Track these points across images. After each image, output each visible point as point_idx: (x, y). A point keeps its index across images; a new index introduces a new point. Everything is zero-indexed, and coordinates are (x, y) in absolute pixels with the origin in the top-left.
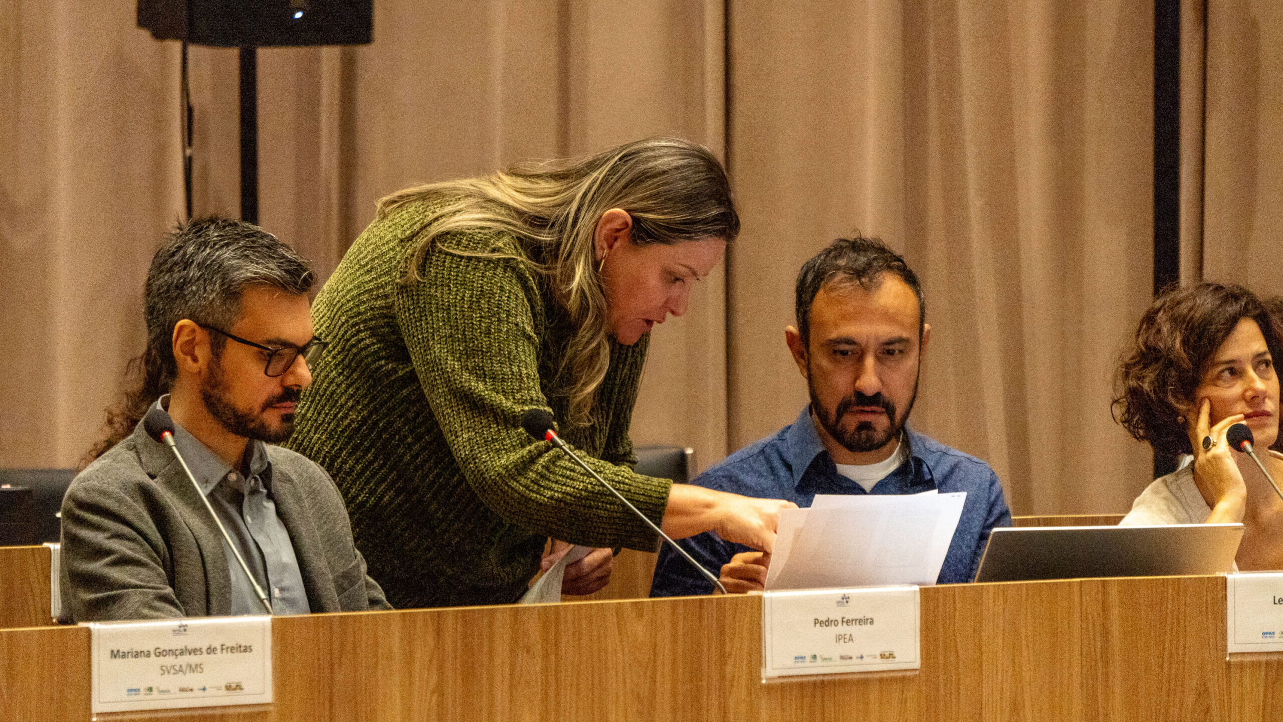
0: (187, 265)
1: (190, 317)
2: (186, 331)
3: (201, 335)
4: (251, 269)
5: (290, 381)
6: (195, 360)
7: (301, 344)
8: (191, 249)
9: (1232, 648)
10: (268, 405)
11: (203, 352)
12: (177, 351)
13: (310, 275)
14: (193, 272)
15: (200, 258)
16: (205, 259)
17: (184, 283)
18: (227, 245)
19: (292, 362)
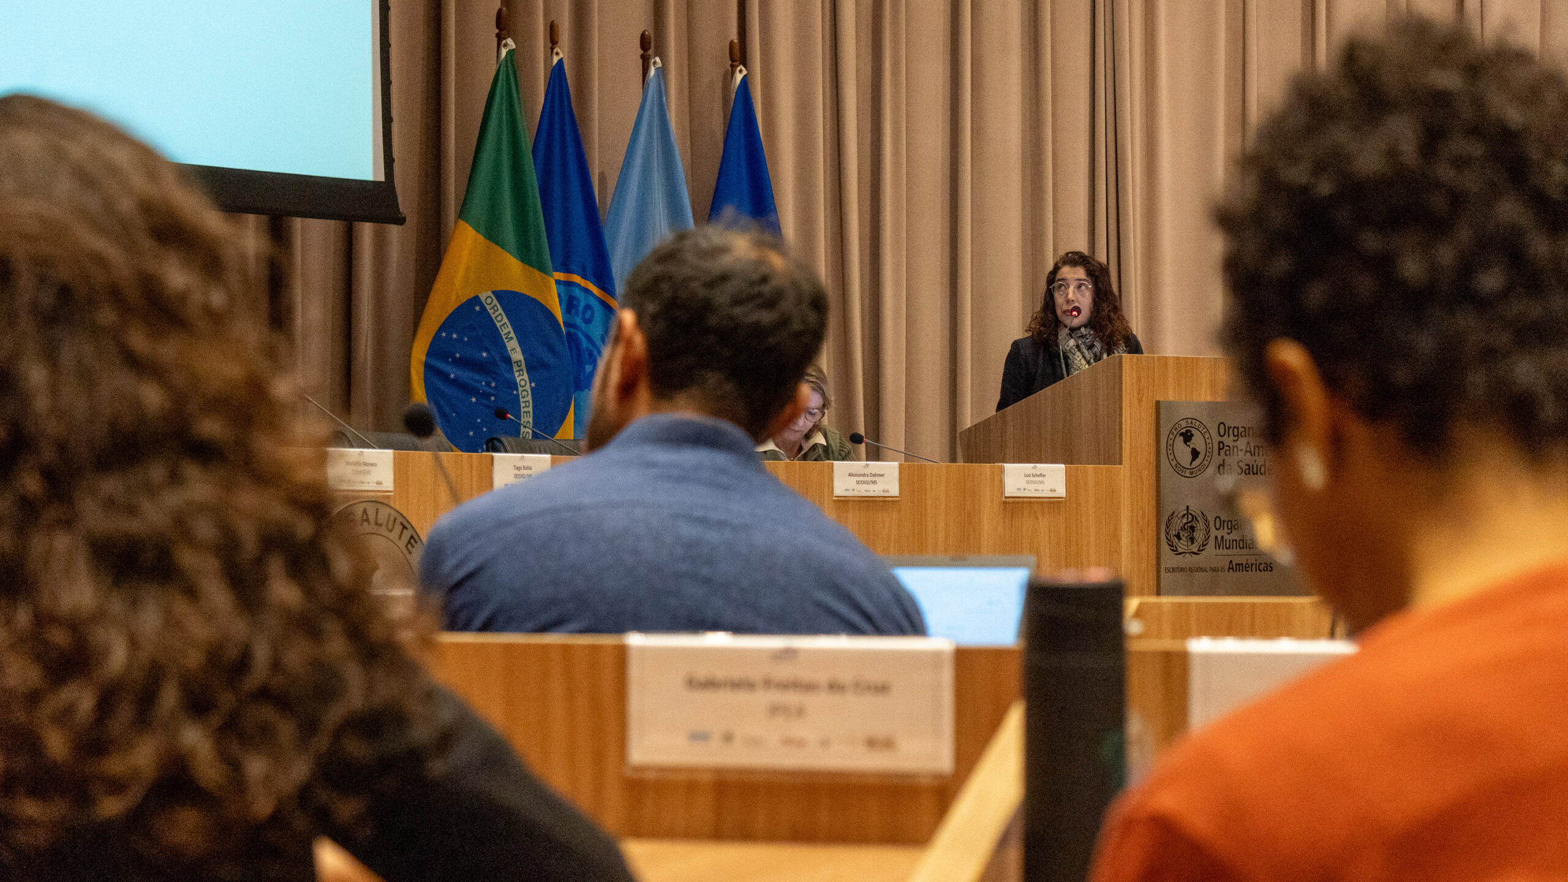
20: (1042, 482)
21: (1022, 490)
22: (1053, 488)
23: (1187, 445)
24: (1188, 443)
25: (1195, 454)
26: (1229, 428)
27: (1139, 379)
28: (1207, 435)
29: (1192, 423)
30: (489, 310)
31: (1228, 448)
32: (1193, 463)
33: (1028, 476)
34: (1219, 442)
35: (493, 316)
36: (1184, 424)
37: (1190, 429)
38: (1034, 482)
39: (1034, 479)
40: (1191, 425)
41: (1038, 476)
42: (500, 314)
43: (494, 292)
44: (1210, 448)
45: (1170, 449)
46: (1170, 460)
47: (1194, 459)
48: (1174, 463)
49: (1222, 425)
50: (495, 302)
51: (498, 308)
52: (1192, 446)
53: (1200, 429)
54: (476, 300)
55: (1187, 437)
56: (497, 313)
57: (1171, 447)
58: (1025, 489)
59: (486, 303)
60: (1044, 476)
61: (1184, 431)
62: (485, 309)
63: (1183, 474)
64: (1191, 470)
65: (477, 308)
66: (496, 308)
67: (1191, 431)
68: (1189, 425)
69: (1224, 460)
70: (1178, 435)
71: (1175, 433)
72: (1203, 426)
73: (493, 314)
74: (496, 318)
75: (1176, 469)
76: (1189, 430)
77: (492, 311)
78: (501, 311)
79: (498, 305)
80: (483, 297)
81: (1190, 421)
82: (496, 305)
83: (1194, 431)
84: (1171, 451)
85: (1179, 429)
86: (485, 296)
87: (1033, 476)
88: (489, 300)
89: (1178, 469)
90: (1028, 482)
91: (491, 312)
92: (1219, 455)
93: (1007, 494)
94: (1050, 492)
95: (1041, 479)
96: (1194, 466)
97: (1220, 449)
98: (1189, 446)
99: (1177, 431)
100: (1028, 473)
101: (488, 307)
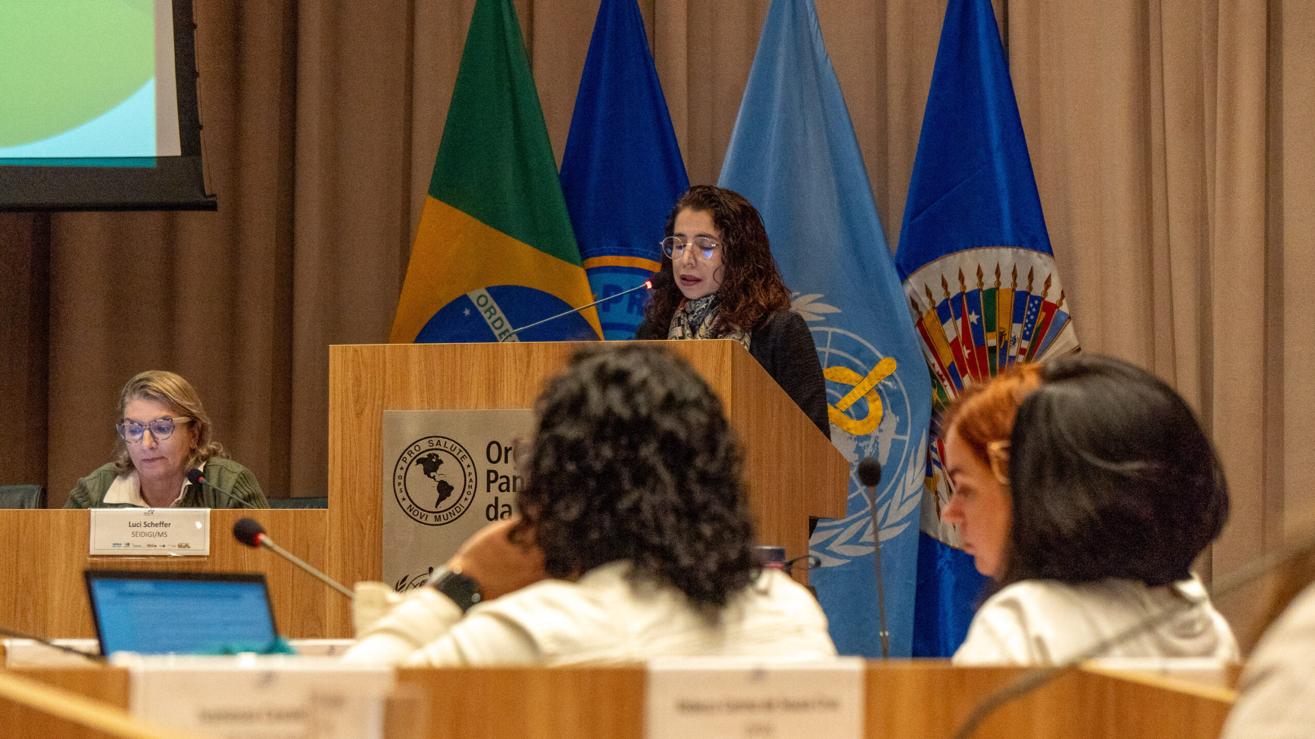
20: (163, 534)
21: (123, 545)
22: (184, 541)
23: (429, 476)
24: (432, 474)
25: (444, 490)
26: (507, 450)
27: (358, 380)
28: (467, 462)
29: (439, 443)
30: (483, 314)
31: (504, 480)
32: (441, 503)
33: (135, 525)
34: (489, 472)
35: (489, 322)
36: (424, 445)
37: (434, 452)
38: (147, 534)
39: (147, 530)
40: (438, 447)
41: (156, 525)
42: (499, 318)
43: (489, 289)
44: (471, 480)
45: (399, 484)
46: (401, 501)
47: (441, 499)
48: (406, 504)
49: (494, 446)
50: (491, 302)
51: (495, 310)
52: (438, 478)
53: (455, 453)
54: (464, 300)
55: (430, 464)
56: (494, 318)
57: (400, 482)
58: (128, 544)
59: (479, 304)
60: (166, 525)
61: (425, 455)
62: (478, 313)
63: (423, 520)
64: (437, 515)
65: (467, 312)
66: (492, 310)
67: (437, 456)
68: (435, 447)
69: (496, 499)
70: (415, 462)
71: (409, 459)
72: (459, 447)
73: (489, 318)
74: (493, 323)
75: (411, 514)
76: (434, 454)
77: (488, 314)
78: (500, 313)
79: (495, 305)
80: (473, 296)
81: (435, 441)
82: (492, 307)
83: (442, 456)
84: (402, 486)
85: (417, 453)
86: (478, 295)
87: (146, 525)
88: (482, 301)
89: (414, 511)
90: (134, 534)
91: (486, 316)
92: (488, 490)
93: (92, 552)
94: (177, 548)
95: (161, 529)
96: (442, 509)
97: (489, 482)
98: (434, 478)
99: (413, 456)
100: (137, 523)
101: (481, 309)
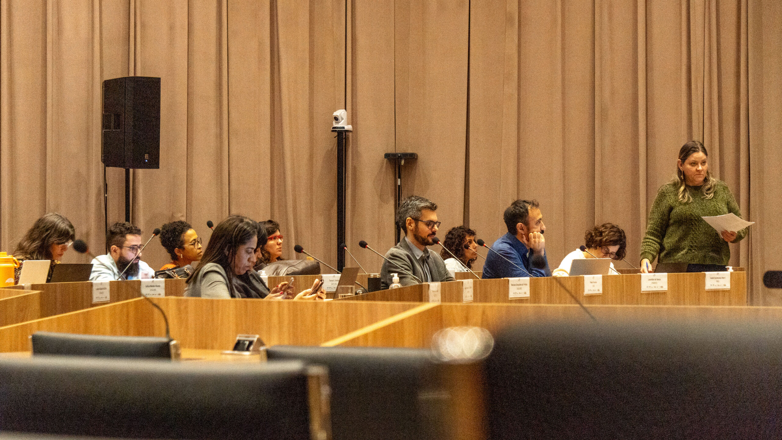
0: (408, 205)
1: (410, 217)
2: (409, 220)
3: (413, 221)
4: (423, 205)
5: (433, 230)
6: (411, 226)
7: (435, 222)
8: (409, 202)
9: (642, 290)
10: (428, 236)
11: (413, 225)
12: (407, 225)
13: (436, 206)
14: (410, 207)
15: (411, 203)
16: (412, 204)
17: (408, 209)
18: (417, 200)
19: (433, 226)
